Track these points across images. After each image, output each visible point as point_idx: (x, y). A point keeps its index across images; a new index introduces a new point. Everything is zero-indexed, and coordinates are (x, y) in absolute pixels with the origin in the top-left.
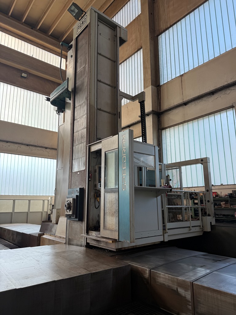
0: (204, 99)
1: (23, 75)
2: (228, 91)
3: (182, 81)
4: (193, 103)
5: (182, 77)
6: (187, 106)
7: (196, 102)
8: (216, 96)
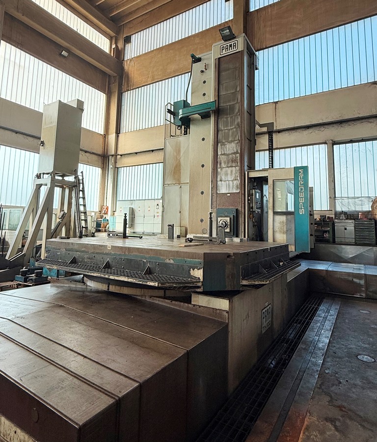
0: (299, 130)
1: (64, 53)
2: (322, 129)
3: (276, 108)
4: (287, 132)
5: (277, 105)
6: (280, 134)
7: (290, 132)
8: (310, 130)
